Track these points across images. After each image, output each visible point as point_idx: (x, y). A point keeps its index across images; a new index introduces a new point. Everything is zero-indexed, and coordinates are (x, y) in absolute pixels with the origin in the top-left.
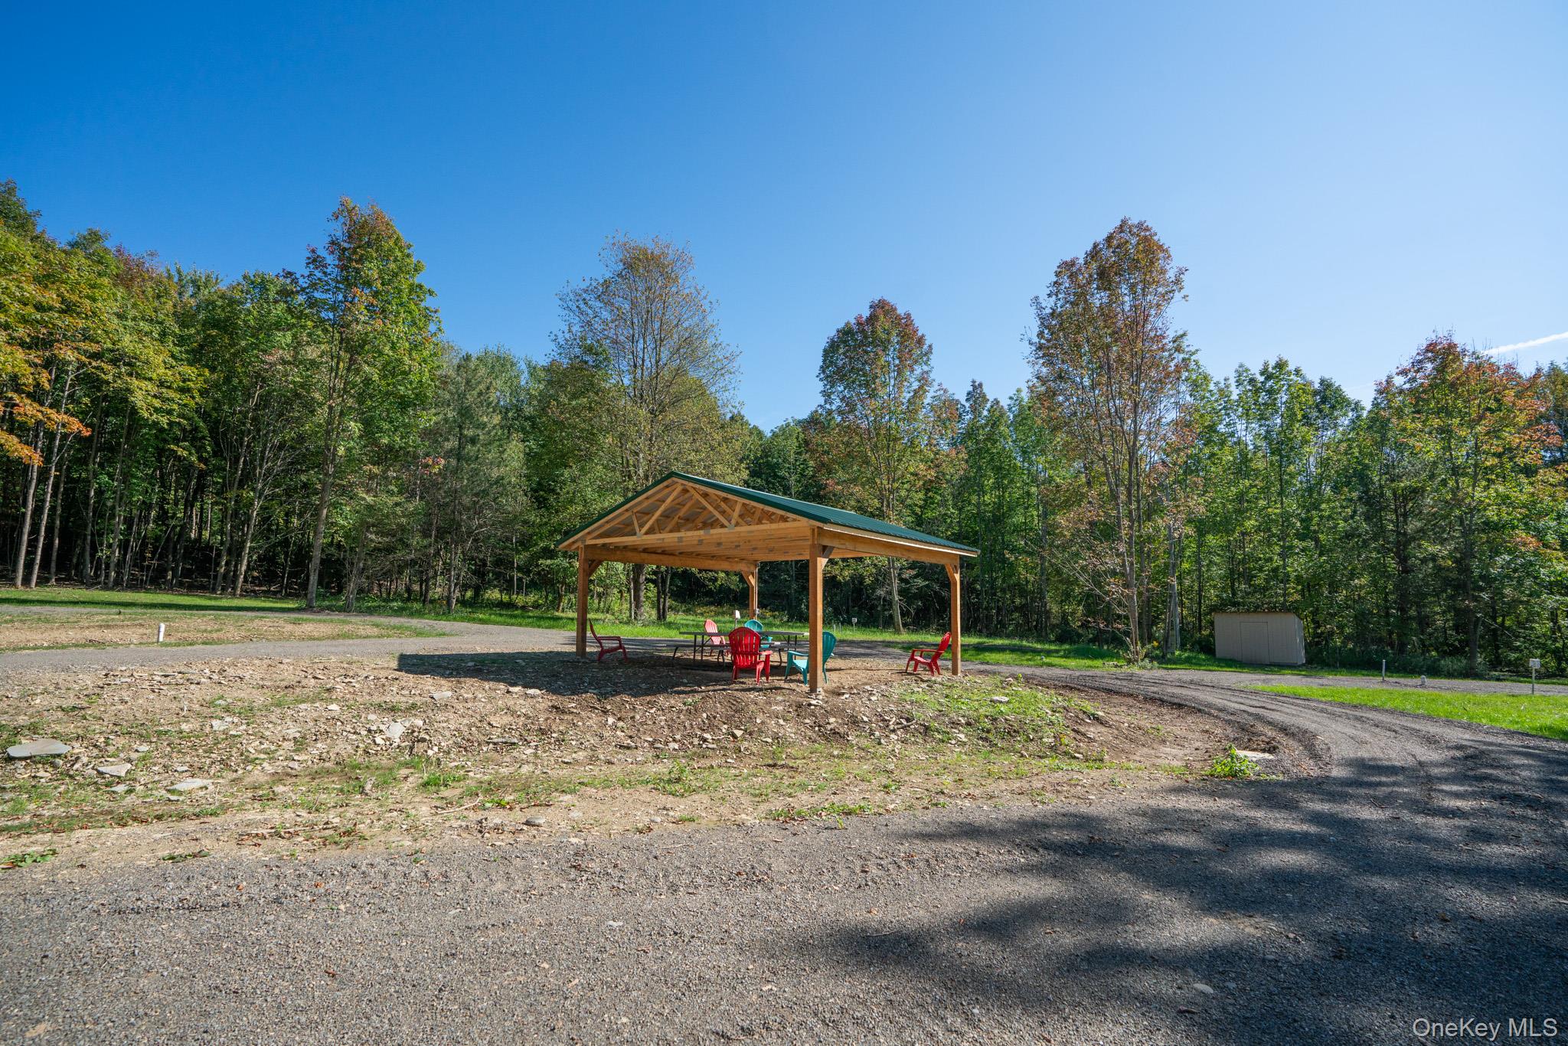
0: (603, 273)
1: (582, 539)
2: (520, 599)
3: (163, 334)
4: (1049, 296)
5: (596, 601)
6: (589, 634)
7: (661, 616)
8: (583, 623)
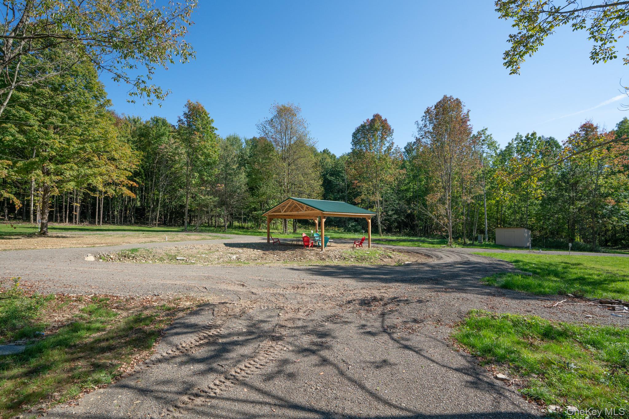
0: (270, 117)
1: (268, 213)
2: (245, 225)
3: (128, 140)
4: (422, 120)
5: (272, 225)
6: (270, 237)
7: (295, 230)
8: (269, 234)
